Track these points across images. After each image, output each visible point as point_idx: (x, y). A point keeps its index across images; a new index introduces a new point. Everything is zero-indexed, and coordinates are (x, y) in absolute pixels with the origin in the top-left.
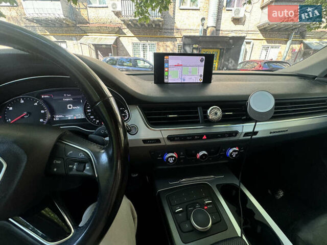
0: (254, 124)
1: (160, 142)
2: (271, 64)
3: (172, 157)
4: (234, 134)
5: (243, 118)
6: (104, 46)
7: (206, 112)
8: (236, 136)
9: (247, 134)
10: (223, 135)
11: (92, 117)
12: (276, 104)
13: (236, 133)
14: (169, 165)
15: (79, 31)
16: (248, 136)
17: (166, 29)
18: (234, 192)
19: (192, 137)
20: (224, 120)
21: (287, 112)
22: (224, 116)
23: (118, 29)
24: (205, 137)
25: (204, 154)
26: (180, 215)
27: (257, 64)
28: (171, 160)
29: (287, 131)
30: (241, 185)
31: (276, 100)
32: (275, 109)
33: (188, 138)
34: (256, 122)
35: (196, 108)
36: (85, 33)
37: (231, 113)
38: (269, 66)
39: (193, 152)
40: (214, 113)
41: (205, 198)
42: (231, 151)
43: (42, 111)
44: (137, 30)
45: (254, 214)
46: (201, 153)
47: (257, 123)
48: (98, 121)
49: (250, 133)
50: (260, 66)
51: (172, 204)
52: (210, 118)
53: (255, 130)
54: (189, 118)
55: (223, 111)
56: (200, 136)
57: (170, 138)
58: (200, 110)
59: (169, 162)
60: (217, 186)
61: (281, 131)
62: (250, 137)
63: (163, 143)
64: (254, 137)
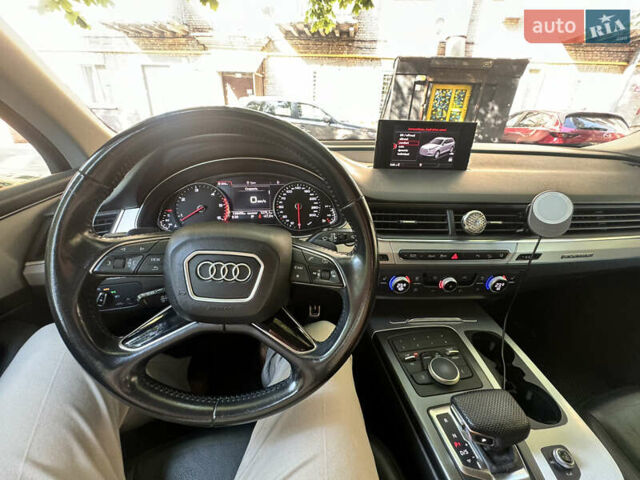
0: (537, 241)
1: (388, 260)
2: (580, 120)
3: (403, 282)
4: (502, 256)
5: (518, 231)
6: (239, 76)
7: (460, 219)
8: (504, 257)
9: (522, 257)
10: (484, 255)
11: (284, 217)
12: (576, 212)
13: (505, 254)
14: (397, 295)
15: (193, 46)
16: (525, 259)
17: (362, 41)
18: (493, 345)
19: (437, 255)
20: (489, 232)
21: (596, 225)
22: (488, 226)
23: (266, 41)
24: (455, 256)
25: (451, 283)
26: (412, 364)
27: (551, 116)
28: (401, 288)
29: (591, 255)
30: (506, 335)
31: (574, 204)
32: (574, 219)
33: (430, 256)
34: (541, 238)
35: (443, 211)
36: (205, 48)
37: (500, 222)
38: (576, 123)
39: (435, 278)
40: (474, 220)
41: (449, 346)
42: (494, 280)
43: (221, 205)
44: (303, 42)
45: (524, 374)
46: (446, 281)
47: (542, 241)
48: (292, 223)
49: (528, 255)
50: (557, 124)
51: (399, 350)
52: (466, 227)
53: (538, 251)
54: (433, 226)
55: (488, 219)
56: (449, 255)
57: (403, 255)
58: (450, 215)
59: (397, 290)
60: (467, 333)
61: (581, 256)
62: (527, 261)
63: (391, 261)
64: (533, 261)
